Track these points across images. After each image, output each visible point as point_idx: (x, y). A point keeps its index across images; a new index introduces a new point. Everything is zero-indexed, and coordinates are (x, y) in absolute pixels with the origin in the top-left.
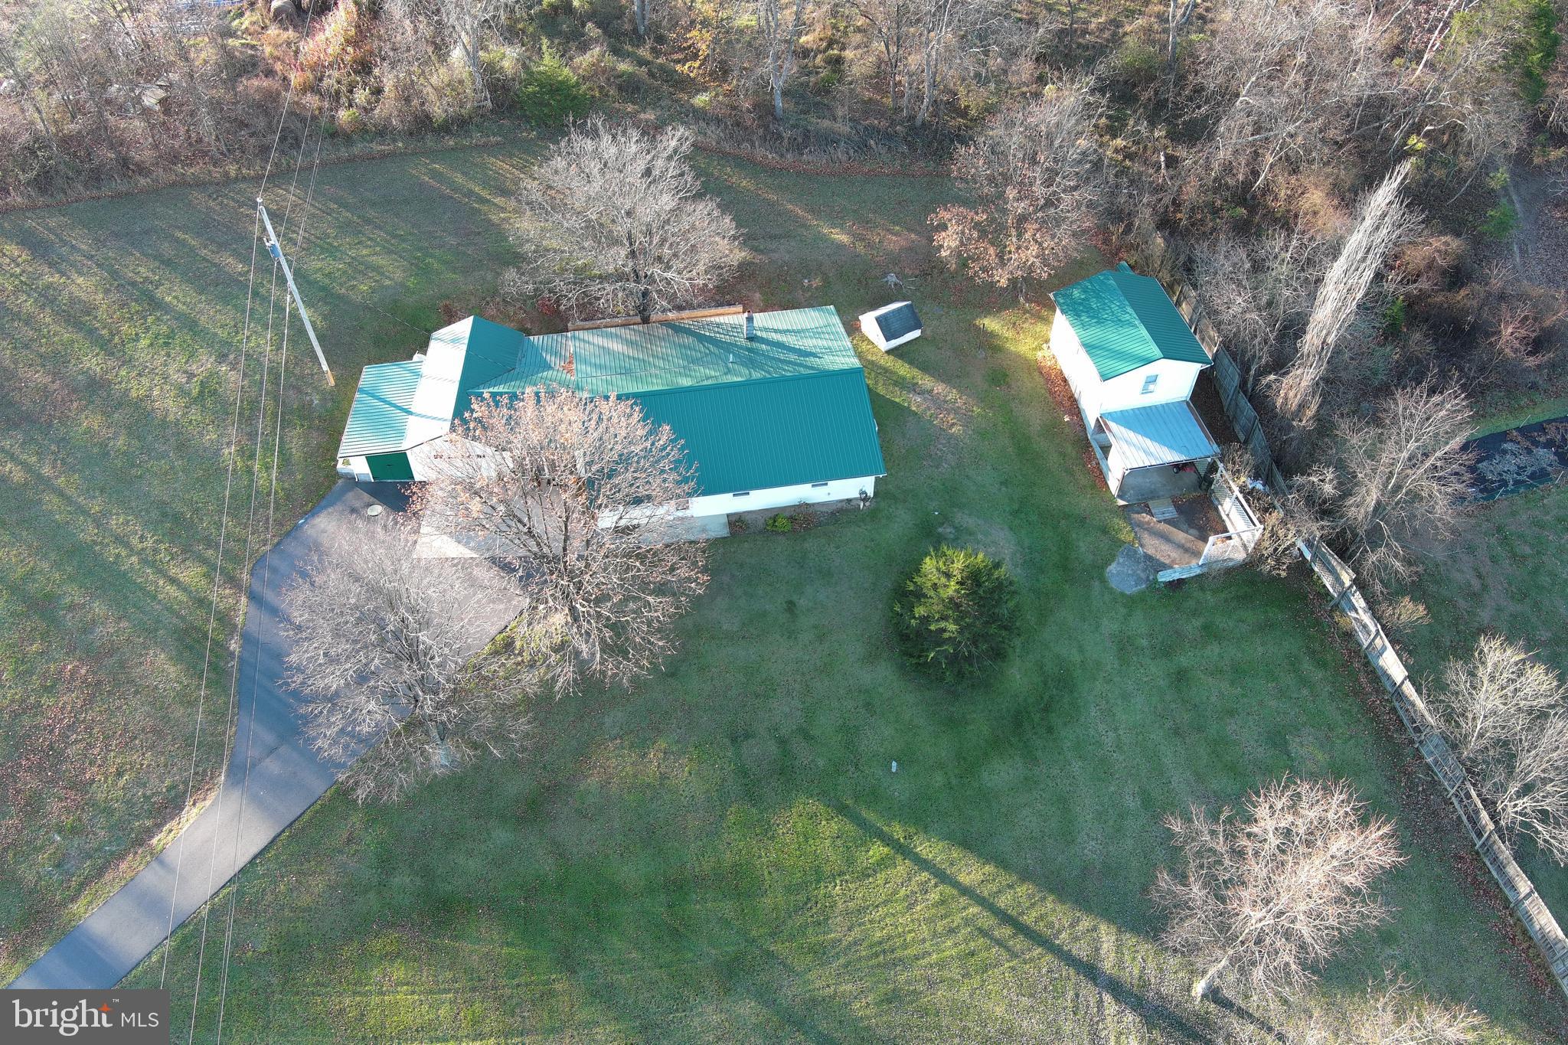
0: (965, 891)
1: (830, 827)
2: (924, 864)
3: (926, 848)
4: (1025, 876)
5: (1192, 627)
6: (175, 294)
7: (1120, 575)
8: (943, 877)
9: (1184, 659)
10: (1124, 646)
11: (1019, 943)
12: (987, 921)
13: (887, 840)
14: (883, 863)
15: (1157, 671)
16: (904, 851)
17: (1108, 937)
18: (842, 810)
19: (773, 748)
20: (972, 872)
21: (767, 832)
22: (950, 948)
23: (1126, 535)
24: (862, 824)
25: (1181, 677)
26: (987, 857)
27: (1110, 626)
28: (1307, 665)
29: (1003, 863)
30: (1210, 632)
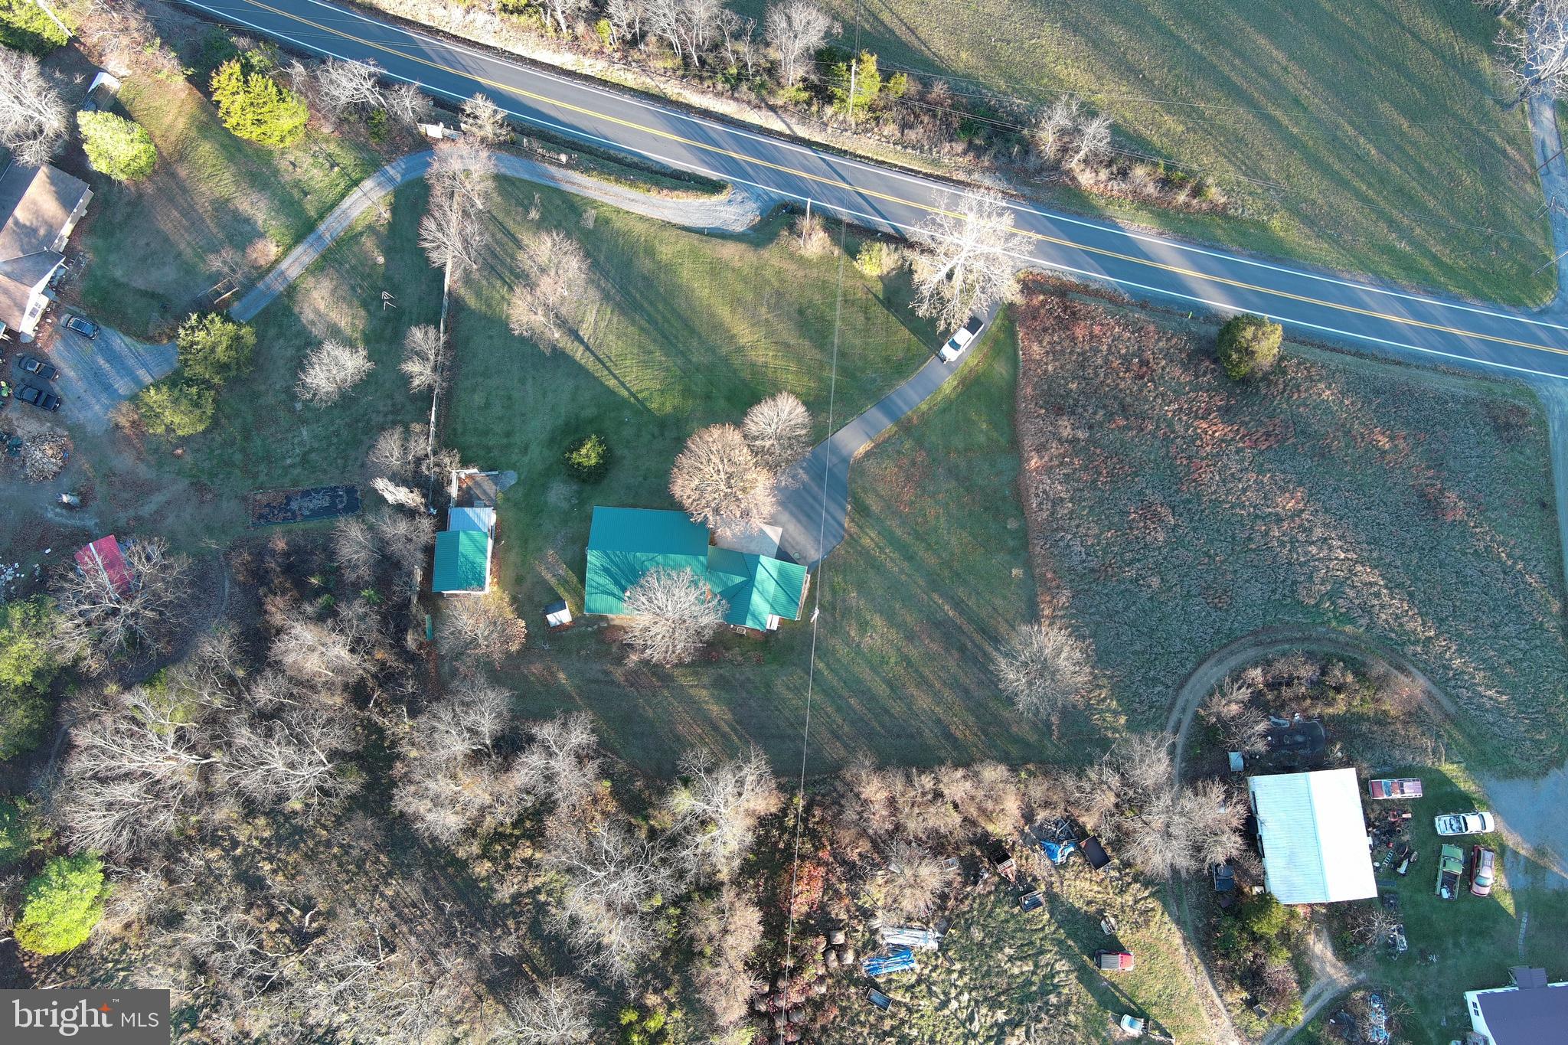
0: (616, 378)
1: (654, 406)
2: (628, 389)
3: (626, 394)
4: (596, 379)
5: (496, 453)
6: (881, 689)
7: (511, 478)
8: (623, 384)
9: (505, 441)
10: (525, 449)
11: (606, 360)
12: (612, 368)
13: (636, 398)
14: (641, 391)
15: (517, 439)
16: (632, 394)
17: (578, 356)
18: (649, 410)
19: (666, 434)
20: (612, 383)
21: (675, 408)
22: (628, 363)
23: (500, 495)
24: (643, 405)
25: (508, 434)
26: (607, 387)
27: (526, 459)
28: (460, 430)
29: (602, 384)
30: (489, 449)
